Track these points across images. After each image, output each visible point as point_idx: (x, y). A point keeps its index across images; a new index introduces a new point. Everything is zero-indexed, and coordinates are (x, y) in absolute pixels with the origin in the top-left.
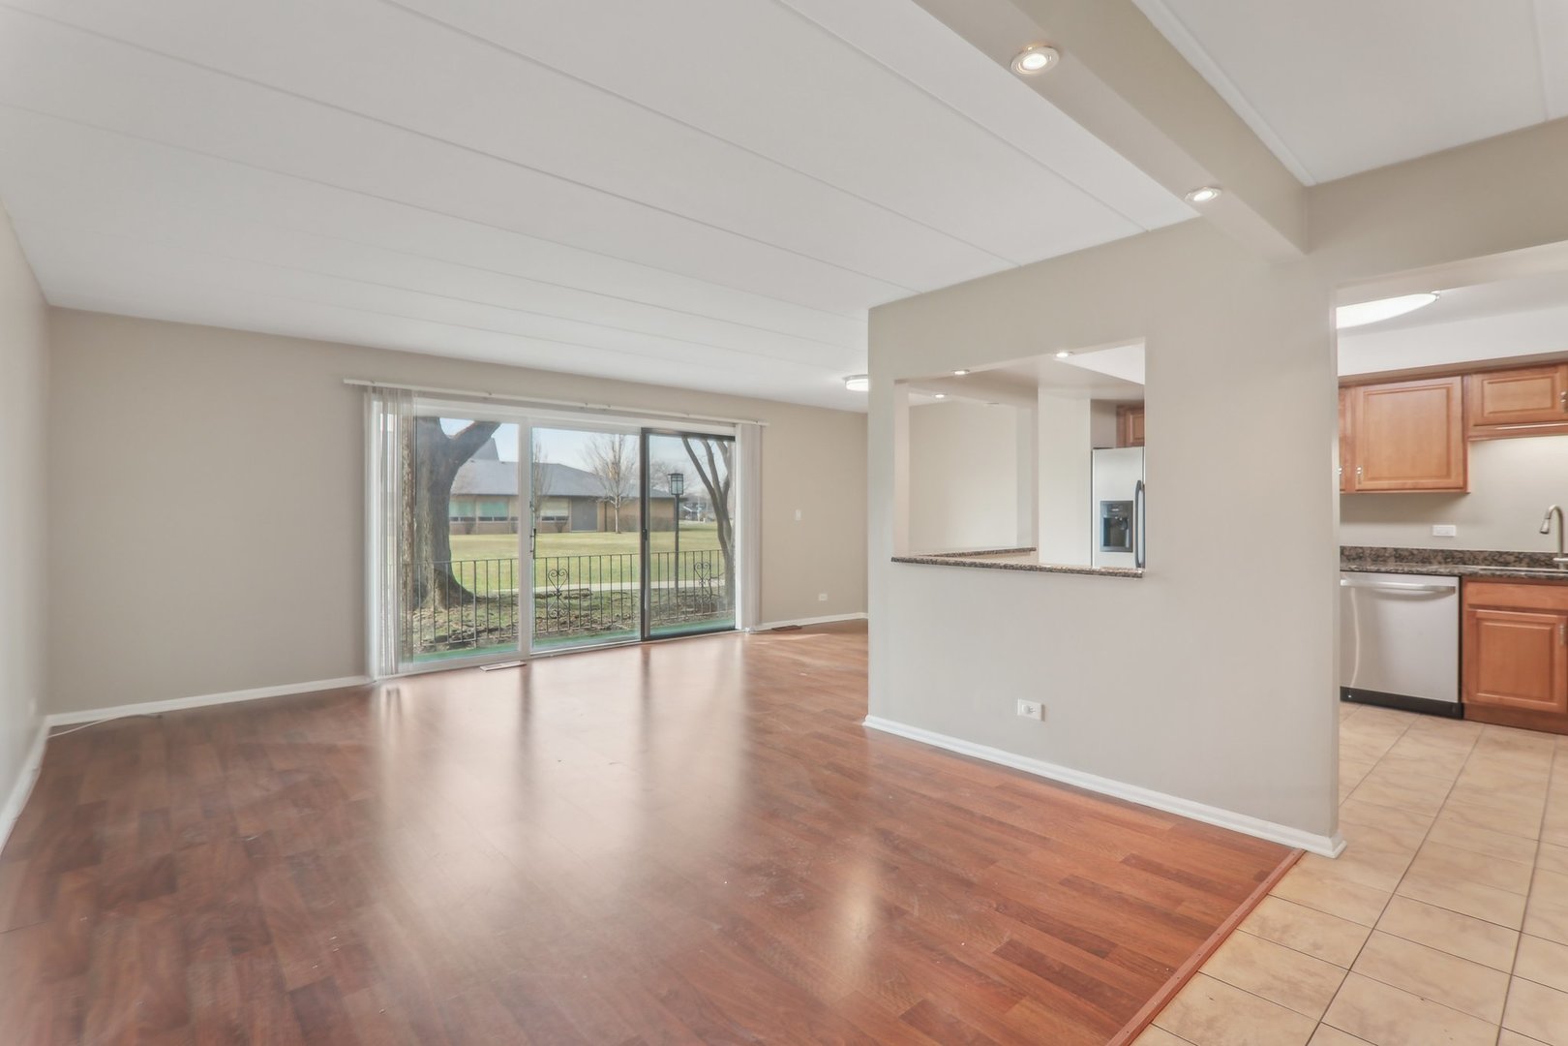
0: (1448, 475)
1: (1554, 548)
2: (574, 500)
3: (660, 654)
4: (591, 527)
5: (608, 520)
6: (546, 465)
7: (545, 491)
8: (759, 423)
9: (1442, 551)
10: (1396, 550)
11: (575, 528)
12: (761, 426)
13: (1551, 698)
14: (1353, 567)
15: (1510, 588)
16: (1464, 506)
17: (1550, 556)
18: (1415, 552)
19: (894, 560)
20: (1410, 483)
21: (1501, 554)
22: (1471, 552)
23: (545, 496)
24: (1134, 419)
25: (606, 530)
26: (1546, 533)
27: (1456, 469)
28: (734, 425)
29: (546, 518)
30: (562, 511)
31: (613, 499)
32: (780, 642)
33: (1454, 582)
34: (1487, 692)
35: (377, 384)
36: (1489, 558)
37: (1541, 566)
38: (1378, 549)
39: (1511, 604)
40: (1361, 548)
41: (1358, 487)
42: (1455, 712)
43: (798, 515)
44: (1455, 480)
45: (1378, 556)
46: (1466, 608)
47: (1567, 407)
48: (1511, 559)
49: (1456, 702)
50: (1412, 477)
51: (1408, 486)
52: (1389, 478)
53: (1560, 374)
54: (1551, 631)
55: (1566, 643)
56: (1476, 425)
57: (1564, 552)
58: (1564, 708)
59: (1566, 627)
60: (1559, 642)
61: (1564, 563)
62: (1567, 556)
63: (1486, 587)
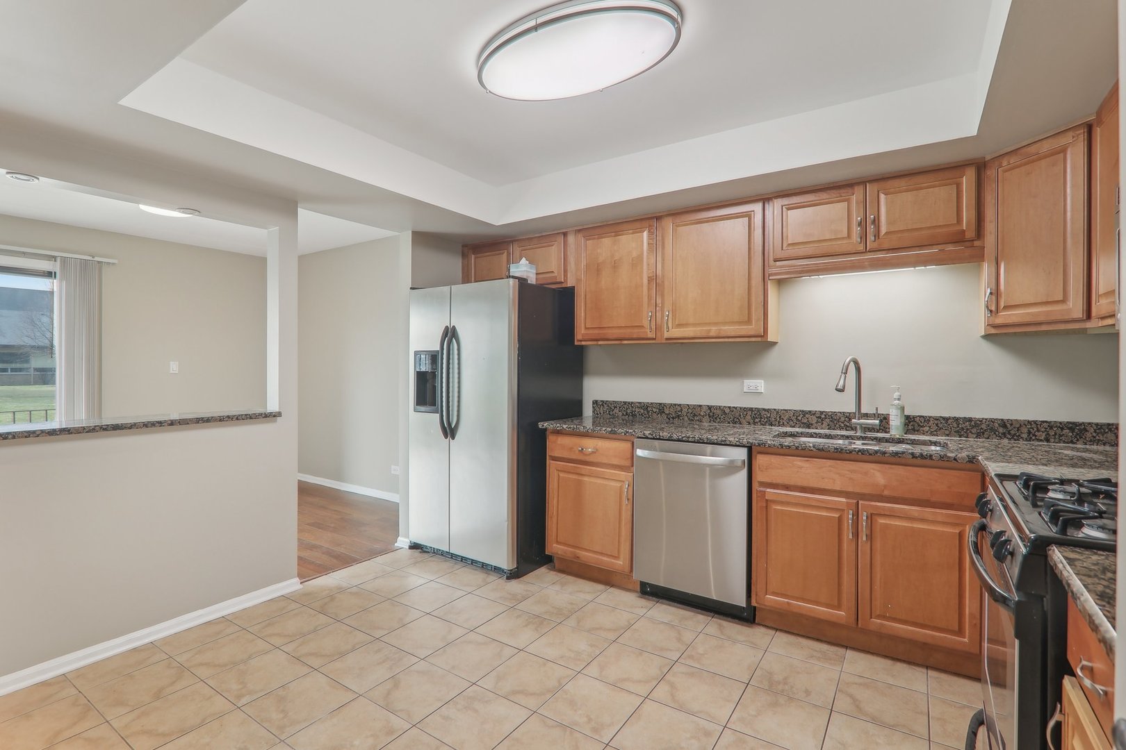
0: (749, 321)
1: (851, 408)
9: (751, 409)
10: (710, 408)
12: (100, 262)
13: (839, 607)
14: (647, 433)
15: (798, 462)
16: (771, 359)
17: (849, 417)
18: (727, 411)
20: (714, 330)
21: (804, 413)
22: (777, 411)
24: (475, 258)
26: (842, 390)
27: (757, 314)
33: (740, 454)
34: (774, 594)
36: (794, 418)
37: (841, 428)
38: (695, 407)
39: (800, 483)
40: (680, 405)
41: (666, 335)
42: (746, 616)
44: (754, 328)
45: (695, 415)
46: (755, 486)
47: (864, 236)
48: (814, 420)
49: (744, 605)
50: (716, 324)
51: (712, 334)
52: (695, 325)
53: (856, 196)
54: (840, 519)
55: (856, 535)
56: (775, 261)
57: (864, 411)
58: (853, 617)
59: (856, 514)
60: (848, 535)
61: (861, 425)
62: (866, 416)
63: (774, 460)
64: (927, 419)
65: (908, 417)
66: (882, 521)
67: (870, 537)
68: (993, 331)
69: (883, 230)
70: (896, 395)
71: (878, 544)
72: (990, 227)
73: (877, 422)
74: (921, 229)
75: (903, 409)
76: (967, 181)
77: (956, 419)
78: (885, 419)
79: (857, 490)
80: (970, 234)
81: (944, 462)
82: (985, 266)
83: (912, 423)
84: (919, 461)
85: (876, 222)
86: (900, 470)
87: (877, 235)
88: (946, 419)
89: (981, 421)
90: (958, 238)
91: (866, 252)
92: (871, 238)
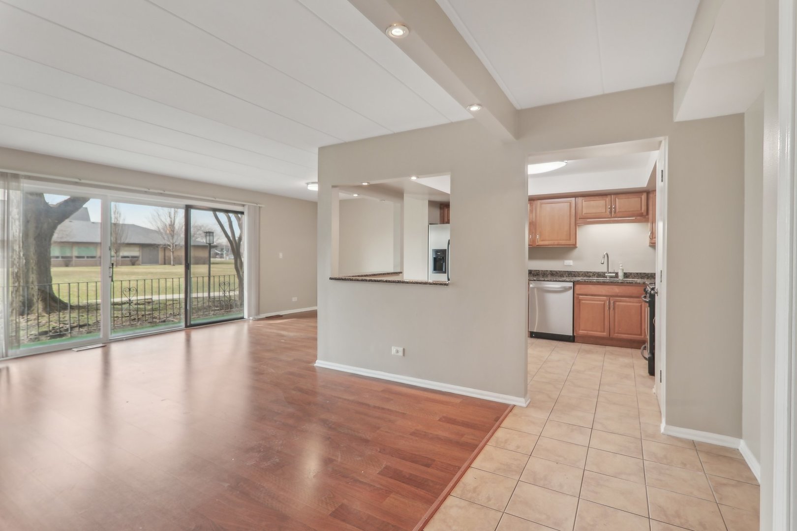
0: (569, 239)
1: (606, 271)
2: (142, 246)
3: (198, 335)
4: (155, 262)
5: (166, 258)
6: (124, 225)
7: (122, 241)
8: (259, 205)
9: (568, 271)
10: (551, 271)
11: (144, 263)
12: (260, 207)
13: (604, 332)
14: (535, 279)
15: (591, 286)
16: (575, 253)
17: (604, 273)
18: (558, 272)
19: (331, 279)
20: (556, 242)
21: (588, 272)
22: (578, 272)
23: (123, 244)
24: (446, 211)
25: (165, 264)
26: (603, 264)
27: (573, 237)
28: (243, 205)
29: (123, 257)
30: (135, 252)
31: (169, 246)
32: (271, 324)
33: (571, 284)
34: (582, 330)
36: (584, 274)
37: (601, 277)
38: (544, 271)
39: (591, 293)
40: (538, 270)
41: (537, 244)
42: (570, 339)
43: (281, 255)
44: (572, 242)
45: (544, 274)
46: (575, 295)
47: (611, 212)
48: (591, 274)
49: (572, 335)
50: (557, 240)
51: (556, 244)
52: (549, 240)
53: (608, 199)
54: (604, 304)
55: (609, 308)
56: (580, 219)
57: (609, 271)
58: (609, 335)
59: (609, 302)
60: (607, 308)
61: (609, 276)
62: (610, 273)
63: (583, 286)
64: (631, 274)
65: (624, 273)
66: (617, 303)
67: (614, 309)
68: (652, 245)
69: (617, 211)
70: (621, 265)
71: (616, 311)
72: (650, 212)
73: (614, 274)
74: (629, 211)
75: (623, 270)
76: (644, 197)
77: (641, 273)
78: (617, 274)
79: (610, 294)
80: (645, 214)
81: (637, 284)
82: (649, 224)
83: (626, 275)
84: (628, 284)
85: (615, 208)
86: (623, 287)
87: (615, 212)
88: (637, 273)
89: (648, 274)
90: (641, 215)
91: (611, 217)
92: (613, 213)
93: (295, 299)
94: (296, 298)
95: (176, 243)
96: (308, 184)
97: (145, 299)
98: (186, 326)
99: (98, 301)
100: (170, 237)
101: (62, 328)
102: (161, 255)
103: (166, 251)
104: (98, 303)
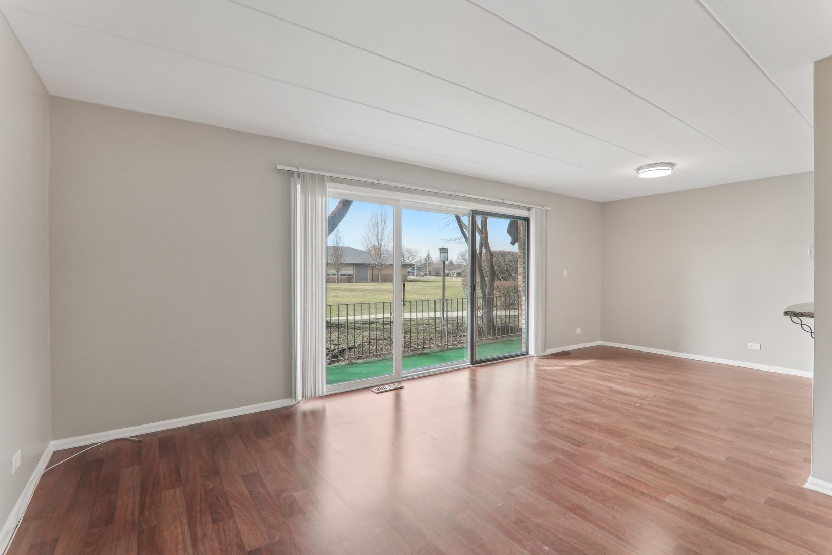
2: (357, 266)
4: (364, 279)
5: (374, 276)
6: (343, 248)
7: (342, 261)
8: (545, 208)
11: (356, 281)
12: (547, 210)
23: (342, 264)
25: (373, 282)
28: (529, 209)
29: (342, 275)
30: (350, 271)
31: (377, 265)
35: (301, 170)
43: (565, 273)
93: (579, 331)
94: (580, 329)
95: (382, 263)
96: (639, 169)
97: (384, 318)
98: (472, 363)
99: (340, 318)
100: (378, 257)
101: (335, 350)
102: (370, 273)
103: (374, 270)
104: (349, 321)
